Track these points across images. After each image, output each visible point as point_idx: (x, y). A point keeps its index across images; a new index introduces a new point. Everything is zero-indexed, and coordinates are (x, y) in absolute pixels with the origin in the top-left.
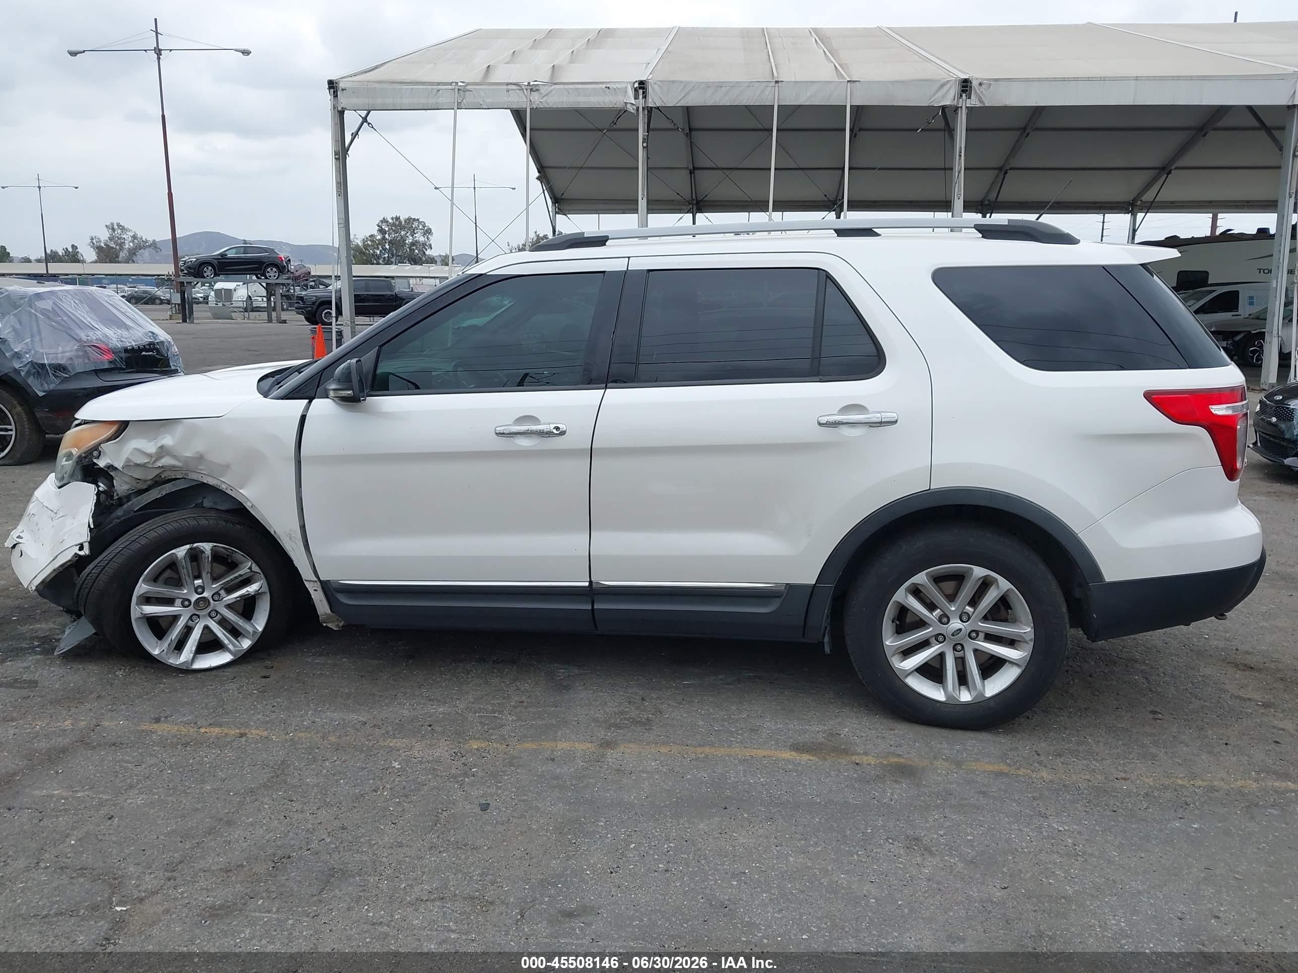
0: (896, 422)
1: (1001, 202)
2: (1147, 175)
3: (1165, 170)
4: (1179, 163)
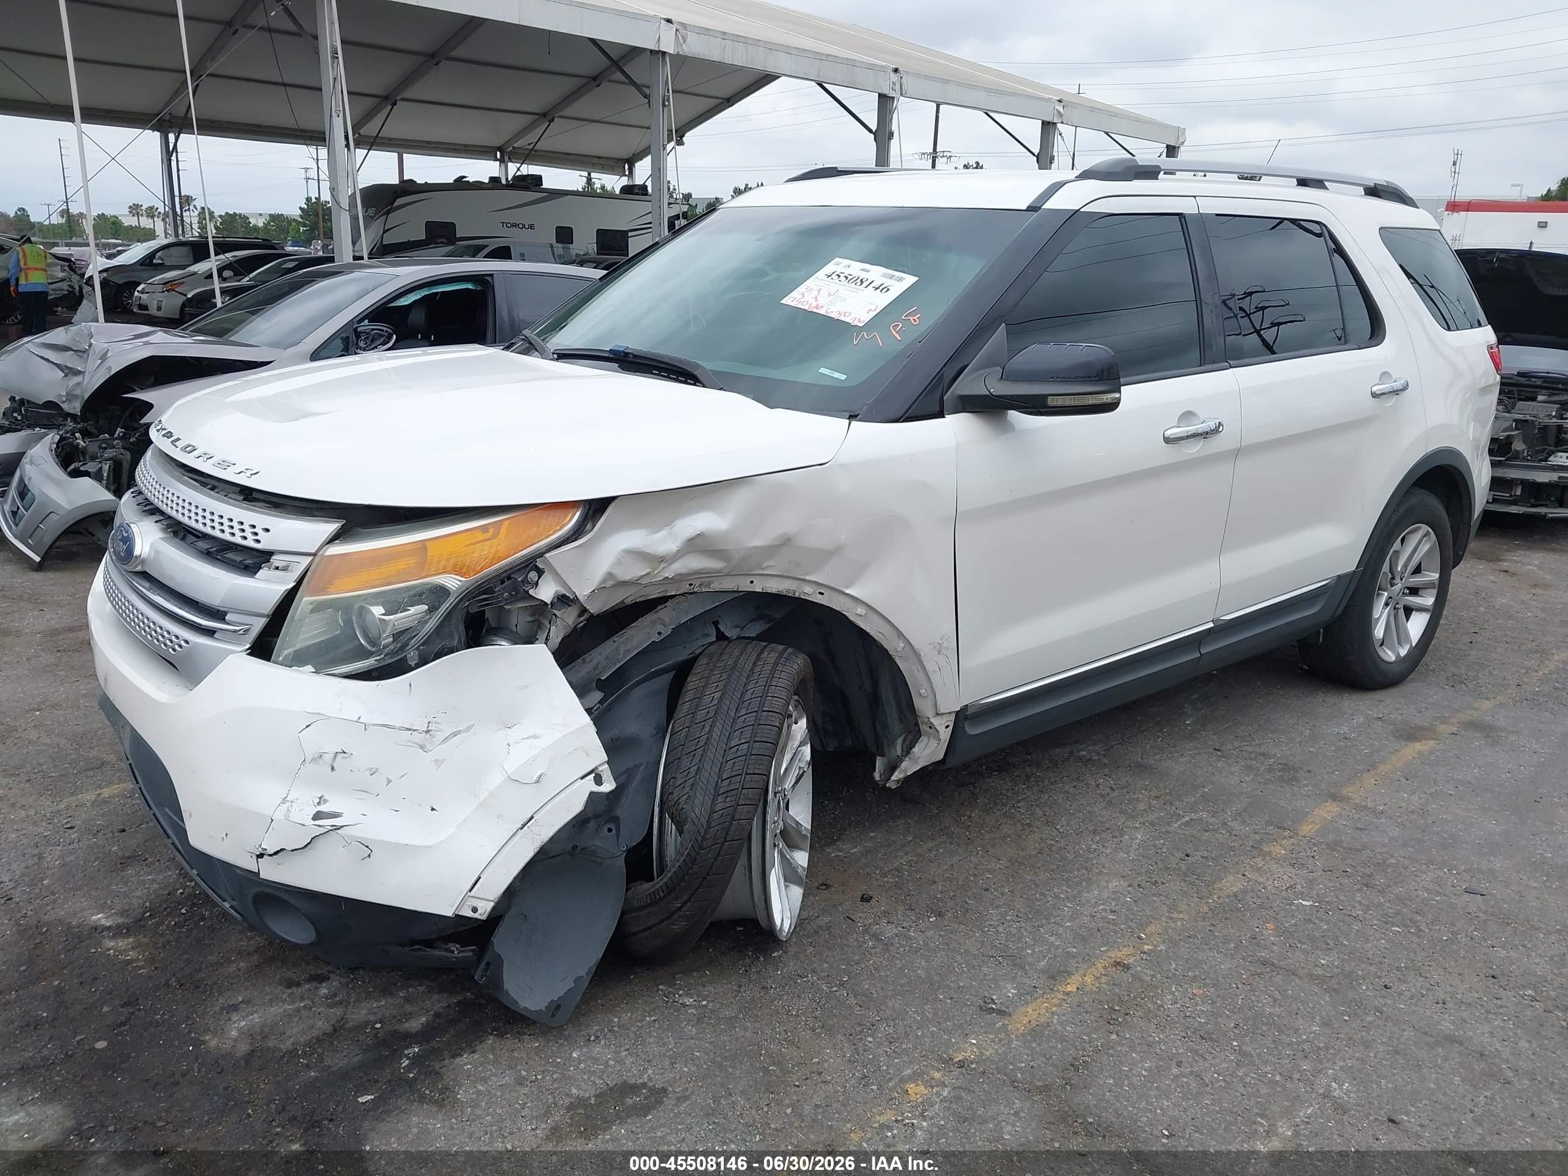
0: (1405, 388)
1: (382, 138)
2: (523, 120)
3: (547, 116)
4: (568, 112)
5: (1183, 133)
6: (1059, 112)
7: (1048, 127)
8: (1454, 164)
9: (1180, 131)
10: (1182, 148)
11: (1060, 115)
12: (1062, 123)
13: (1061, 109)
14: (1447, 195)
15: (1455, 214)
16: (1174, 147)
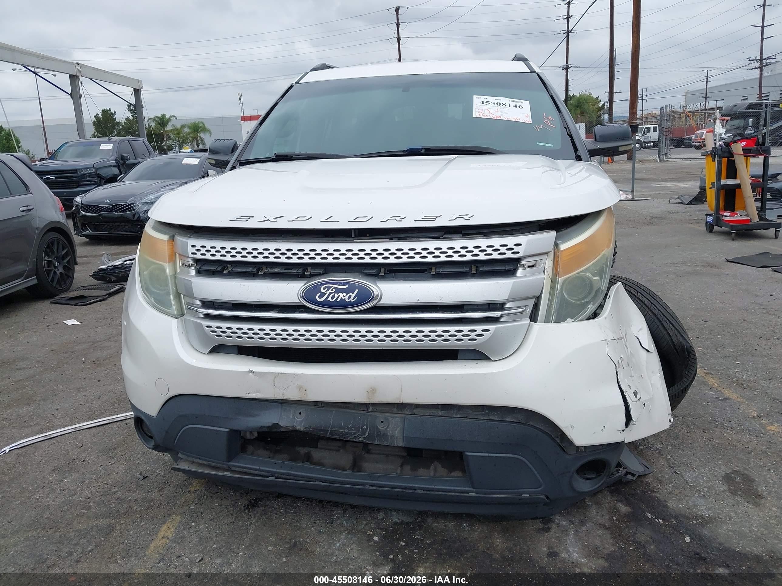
5: (141, 83)
6: (79, 70)
7: (73, 78)
8: (240, 99)
9: (139, 82)
10: (142, 90)
11: (80, 72)
12: (81, 76)
13: (79, 68)
14: (240, 114)
15: (246, 122)
16: (138, 90)
